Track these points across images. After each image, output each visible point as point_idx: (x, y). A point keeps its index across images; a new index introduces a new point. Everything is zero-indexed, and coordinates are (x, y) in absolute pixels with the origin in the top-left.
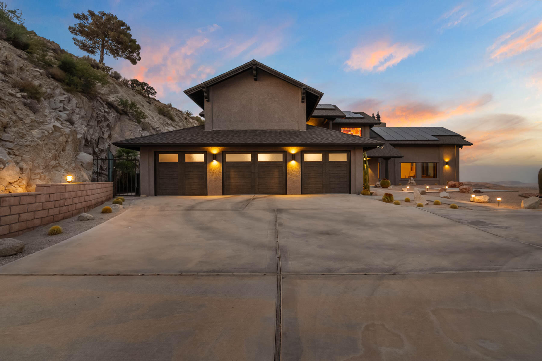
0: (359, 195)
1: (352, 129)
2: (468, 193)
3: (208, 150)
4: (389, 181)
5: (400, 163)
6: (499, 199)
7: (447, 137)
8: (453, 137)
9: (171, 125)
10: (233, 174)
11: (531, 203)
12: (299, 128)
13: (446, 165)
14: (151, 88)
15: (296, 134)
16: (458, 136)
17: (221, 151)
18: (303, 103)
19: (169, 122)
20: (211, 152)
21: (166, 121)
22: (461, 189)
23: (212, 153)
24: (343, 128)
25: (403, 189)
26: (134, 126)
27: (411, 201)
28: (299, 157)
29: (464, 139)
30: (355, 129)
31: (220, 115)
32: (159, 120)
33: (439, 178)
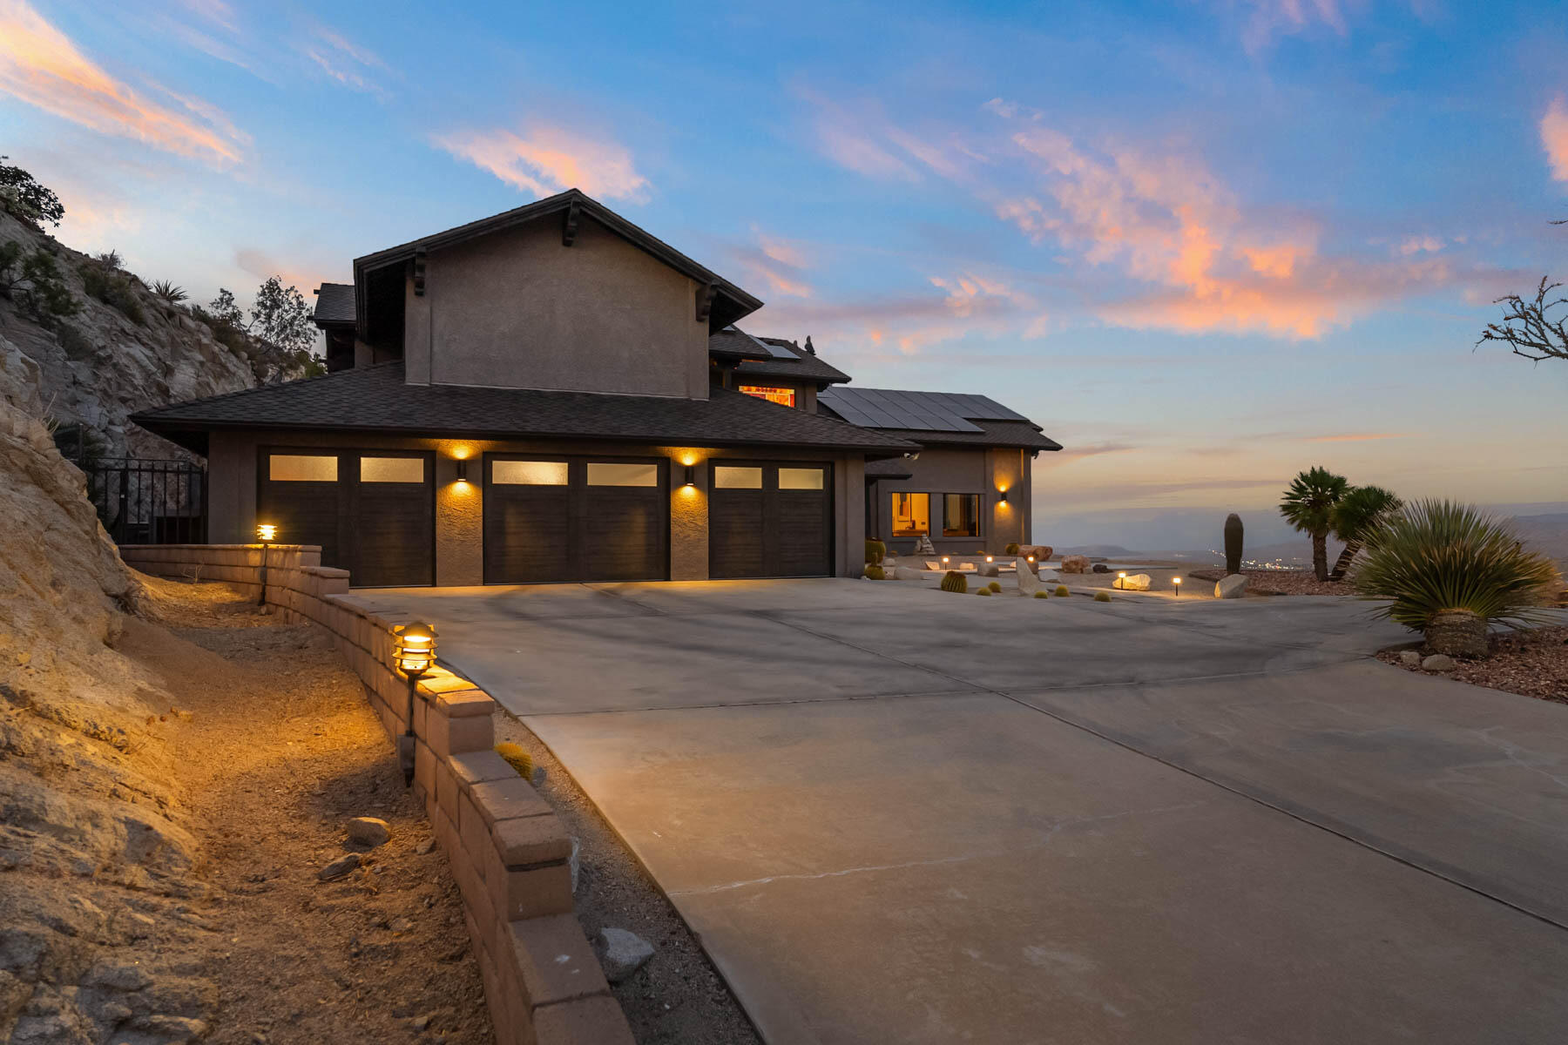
0: (859, 578)
1: (770, 391)
2: (1082, 572)
3: (440, 449)
4: (884, 545)
5: (889, 493)
6: (1177, 581)
7: (1000, 425)
8: (1015, 426)
9: (136, 337)
10: (512, 520)
11: (1233, 587)
12: (688, 391)
13: (1002, 500)
14: (40, 192)
15: (686, 408)
16: (1026, 422)
17: (481, 451)
18: (702, 324)
19: (128, 325)
20: (450, 454)
21: (116, 324)
22: (1067, 564)
23: (451, 457)
24: (746, 388)
25: (930, 564)
26: (44, 341)
27: (1001, 591)
28: (702, 476)
29: (1041, 433)
30: (778, 390)
31: (455, 339)
32: (95, 317)
33: (985, 535)
